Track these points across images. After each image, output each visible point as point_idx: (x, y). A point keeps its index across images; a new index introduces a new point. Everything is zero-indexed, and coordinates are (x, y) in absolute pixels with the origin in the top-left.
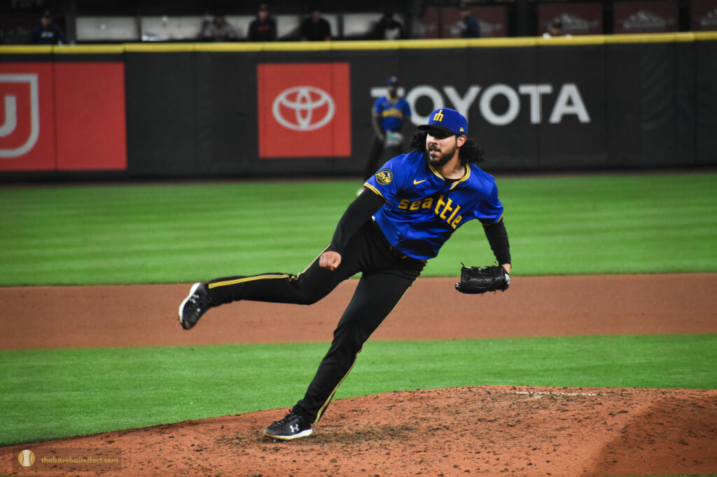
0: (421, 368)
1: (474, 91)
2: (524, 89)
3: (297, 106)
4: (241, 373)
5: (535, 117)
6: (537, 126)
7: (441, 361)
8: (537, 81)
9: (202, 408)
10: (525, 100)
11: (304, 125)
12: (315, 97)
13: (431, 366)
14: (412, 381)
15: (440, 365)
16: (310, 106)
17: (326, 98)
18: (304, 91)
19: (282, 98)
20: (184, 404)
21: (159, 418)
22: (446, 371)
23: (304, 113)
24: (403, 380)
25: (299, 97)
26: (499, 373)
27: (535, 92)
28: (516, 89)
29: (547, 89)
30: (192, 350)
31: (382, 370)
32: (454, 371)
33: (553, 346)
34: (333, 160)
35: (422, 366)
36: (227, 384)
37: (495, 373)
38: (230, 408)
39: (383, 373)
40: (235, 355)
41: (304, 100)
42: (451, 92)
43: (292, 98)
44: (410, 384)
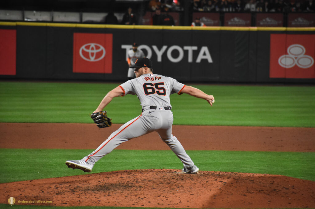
0: (137, 161)
1: (165, 48)
2: (186, 48)
3: (90, 51)
4: (60, 161)
5: (190, 60)
6: (190, 63)
7: (145, 159)
8: (191, 45)
9: (43, 175)
10: (186, 52)
11: (92, 59)
12: (97, 48)
13: (142, 160)
14: (133, 166)
15: (145, 160)
16: (95, 51)
17: (102, 48)
18: (93, 45)
19: (83, 47)
20: (35, 173)
21: (24, 178)
22: (148, 163)
23: (92, 54)
24: (129, 166)
25: (91, 48)
26: (170, 165)
27: (191, 49)
28: (182, 48)
29: (195, 48)
30: (40, 150)
31: (120, 161)
32: (150, 163)
33: (193, 154)
34: (104, 74)
35: (137, 160)
36: (54, 165)
37: (168, 165)
38: (55, 175)
39: (121, 163)
40: (58, 153)
41: (92, 49)
42: (155, 48)
43: (88, 47)
44: (132, 168)
